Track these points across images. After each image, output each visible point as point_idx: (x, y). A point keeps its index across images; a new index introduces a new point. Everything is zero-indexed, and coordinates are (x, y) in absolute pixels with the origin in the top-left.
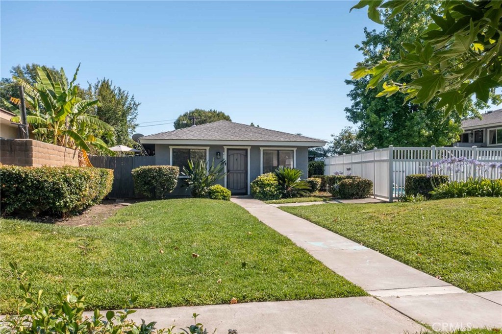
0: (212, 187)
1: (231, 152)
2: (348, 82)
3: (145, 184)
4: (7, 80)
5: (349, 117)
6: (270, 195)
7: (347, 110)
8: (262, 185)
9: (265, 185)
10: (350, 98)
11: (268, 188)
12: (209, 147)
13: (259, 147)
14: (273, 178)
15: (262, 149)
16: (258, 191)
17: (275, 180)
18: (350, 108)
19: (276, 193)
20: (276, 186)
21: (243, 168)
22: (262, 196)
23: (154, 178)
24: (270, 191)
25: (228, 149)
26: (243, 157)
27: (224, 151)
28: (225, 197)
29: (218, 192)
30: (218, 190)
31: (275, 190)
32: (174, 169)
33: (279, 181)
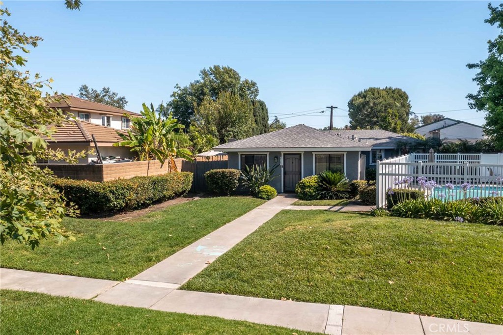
0: (262, 188)
1: (287, 156)
2: (471, 66)
3: (213, 184)
4: (198, 82)
5: (471, 104)
6: (310, 196)
7: (471, 96)
8: (304, 187)
9: (306, 186)
10: (476, 83)
11: (308, 190)
12: (269, 153)
13: (311, 152)
14: (315, 180)
15: (314, 154)
16: (299, 191)
17: (316, 183)
18: (475, 93)
19: (314, 193)
20: (316, 188)
21: (297, 170)
22: (302, 196)
23: (219, 178)
24: (309, 192)
25: (284, 154)
26: (297, 160)
27: (281, 156)
28: (269, 196)
29: (264, 192)
30: (264, 190)
31: (314, 192)
32: (234, 173)
33: (318, 184)
